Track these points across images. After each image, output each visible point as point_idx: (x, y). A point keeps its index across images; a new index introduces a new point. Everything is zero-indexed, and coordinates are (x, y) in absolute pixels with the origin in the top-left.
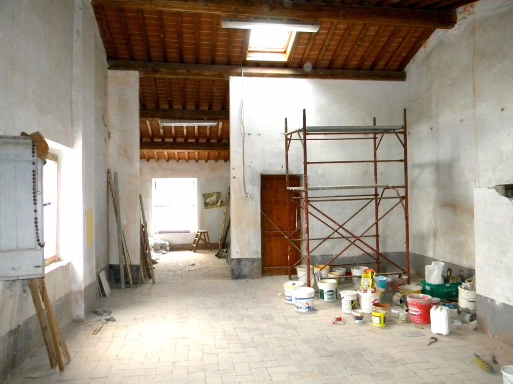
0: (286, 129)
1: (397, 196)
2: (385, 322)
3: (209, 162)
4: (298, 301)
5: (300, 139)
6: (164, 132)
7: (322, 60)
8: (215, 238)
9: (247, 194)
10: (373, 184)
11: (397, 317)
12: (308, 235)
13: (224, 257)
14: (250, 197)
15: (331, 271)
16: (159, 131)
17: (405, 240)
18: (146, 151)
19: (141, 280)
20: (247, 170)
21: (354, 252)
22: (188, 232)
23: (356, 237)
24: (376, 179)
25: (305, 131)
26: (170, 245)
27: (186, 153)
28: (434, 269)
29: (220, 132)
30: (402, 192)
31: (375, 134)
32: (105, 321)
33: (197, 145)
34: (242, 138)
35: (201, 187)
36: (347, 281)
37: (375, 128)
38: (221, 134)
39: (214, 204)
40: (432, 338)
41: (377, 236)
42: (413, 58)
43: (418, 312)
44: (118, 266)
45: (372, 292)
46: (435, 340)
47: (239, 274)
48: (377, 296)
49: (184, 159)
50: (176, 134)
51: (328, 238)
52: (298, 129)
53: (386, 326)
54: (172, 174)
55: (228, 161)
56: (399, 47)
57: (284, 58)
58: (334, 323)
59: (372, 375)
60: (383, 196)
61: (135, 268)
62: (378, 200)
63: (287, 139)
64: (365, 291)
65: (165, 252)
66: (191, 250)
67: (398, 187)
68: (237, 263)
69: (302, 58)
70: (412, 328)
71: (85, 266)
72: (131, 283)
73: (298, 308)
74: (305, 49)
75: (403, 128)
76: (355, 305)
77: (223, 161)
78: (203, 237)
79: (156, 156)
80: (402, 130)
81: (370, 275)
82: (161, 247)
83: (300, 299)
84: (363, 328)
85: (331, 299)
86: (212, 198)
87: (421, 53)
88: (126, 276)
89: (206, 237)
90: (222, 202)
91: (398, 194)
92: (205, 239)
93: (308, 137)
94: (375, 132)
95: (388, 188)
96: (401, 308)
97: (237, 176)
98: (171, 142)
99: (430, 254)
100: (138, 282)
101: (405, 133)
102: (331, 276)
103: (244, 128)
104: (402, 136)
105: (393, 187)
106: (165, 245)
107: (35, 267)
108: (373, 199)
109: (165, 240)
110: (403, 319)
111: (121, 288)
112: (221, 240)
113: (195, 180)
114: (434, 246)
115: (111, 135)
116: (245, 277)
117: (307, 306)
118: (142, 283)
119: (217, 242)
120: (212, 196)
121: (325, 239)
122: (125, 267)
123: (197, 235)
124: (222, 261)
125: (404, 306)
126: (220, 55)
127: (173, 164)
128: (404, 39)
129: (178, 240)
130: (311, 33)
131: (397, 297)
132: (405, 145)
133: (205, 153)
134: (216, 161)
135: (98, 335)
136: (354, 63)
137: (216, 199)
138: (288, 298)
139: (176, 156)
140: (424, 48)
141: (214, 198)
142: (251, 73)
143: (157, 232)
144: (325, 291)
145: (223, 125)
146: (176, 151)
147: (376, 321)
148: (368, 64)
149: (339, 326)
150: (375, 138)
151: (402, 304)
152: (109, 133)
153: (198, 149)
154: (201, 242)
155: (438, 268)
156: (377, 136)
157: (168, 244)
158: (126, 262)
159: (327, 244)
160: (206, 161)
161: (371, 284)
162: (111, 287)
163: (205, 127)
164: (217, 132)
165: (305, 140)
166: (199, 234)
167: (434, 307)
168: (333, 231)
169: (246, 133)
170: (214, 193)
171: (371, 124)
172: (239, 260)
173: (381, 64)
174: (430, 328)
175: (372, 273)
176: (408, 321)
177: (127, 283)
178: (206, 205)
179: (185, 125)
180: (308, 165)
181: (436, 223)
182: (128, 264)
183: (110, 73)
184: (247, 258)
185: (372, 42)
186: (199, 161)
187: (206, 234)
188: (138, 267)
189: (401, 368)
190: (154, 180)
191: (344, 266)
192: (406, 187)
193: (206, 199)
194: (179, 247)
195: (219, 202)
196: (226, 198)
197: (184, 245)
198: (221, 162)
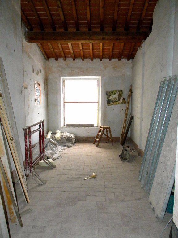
3: (113, 60)
8: (117, 132)
22: (92, 126)
26: (75, 138)
35: (104, 85)
39: (116, 101)
49: (89, 57)
54: (78, 72)
55: (131, 60)
65: (71, 145)
66: (94, 144)
77: (126, 59)
78: (105, 132)
79: (63, 55)
82: (67, 140)
86: (114, 96)
89: (109, 132)
90: (124, 99)
106: (70, 138)
109: (71, 133)
112: (122, 135)
113: (100, 77)
119: (119, 137)
120: (115, 94)
123: (100, 130)
129: (82, 133)
133: (110, 45)
134: (119, 60)
137: (118, 97)
141: (116, 96)
143: (66, 125)
146: (80, 43)
154: (103, 136)
157: (73, 137)
160: (110, 60)
166: (102, 129)
170: (117, 91)
178: (109, 102)
186: (103, 60)
187: (108, 129)
190: (62, 77)
194: (84, 139)
195: (121, 100)
196: (128, 96)
197: (88, 137)
198: (124, 60)
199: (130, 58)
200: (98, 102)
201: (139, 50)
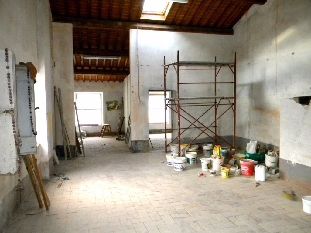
0: (164, 62)
1: (229, 103)
2: (228, 175)
3: (110, 82)
4: (176, 165)
5: (175, 69)
6: (84, 63)
7: (186, 20)
8: (114, 129)
9: (140, 102)
10: (214, 96)
11: (234, 172)
12: (179, 126)
13: (123, 140)
14: (143, 103)
15: (190, 147)
16: (81, 62)
17: (233, 129)
18: (77, 75)
19: (77, 154)
20: (141, 87)
21: (203, 136)
22: (97, 125)
23: (206, 127)
24: (216, 94)
25: (179, 64)
26: (87, 133)
27: (96, 76)
28: (251, 145)
29: (119, 64)
30: (232, 101)
31: (216, 66)
32: (63, 180)
33: (104, 72)
34: (137, 68)
35: (105, 97)
36: (200, 152)
37: (216, 63)
38: (119, 65)
39: (113, 108)
40: (257, 183)
41: (216, 126)
42: (239, 21)
43: (247, 169)
44: (63, 146)
45: (219, 159)
46: (258, 184)
47: (136, 150)
48: (222, 161)
49: (95, 80)
50: (91, 64)
51: (188, 128)
52: (174, 63)
53: (229, 177)
54: (87, 90)
55: (122, 82)
56: (231, 14)
57: (163, 19)
58: (199, 177)
59: (231, 204)
60: (220, 104)
61: (72, 148)
62: (217, 106)
63: (165, 69)
64: (215, 158)
65: (84, 137)
66: (100, 136)
67: (230, 98)
68: (135, 143)
69: (174, 18)
70: (244, 178)
71: (49, 146)
72: (71, 156)
73: (176, 169)
74: (177, 14)
75: (234, 63)
76: (210, 166)
77: (119, 82)
78: (107, 128)
80: (234, 65)
81: (218, 149)
83: (177, 163)
84: (217, 179)
85: (193, 163)
87: (244, 18)
88: (68, 153)
89: (109, 129)
90: (118, 107)
91: (230, 102)
92: (108, 130)
93: (180, 68)
94: (216, 65)
95: (223, 98)
96: (235, 167)
97: (134, 91)
98: (87, 69)
99: (246, 137)
100: (74, 156)
101: (235, 66)
102: (190, 150)
103: (139, 61)
104: (233, 69)
105: (227, 98)
106: (84, 133)
107: (31, 147)
108: (213, 105)
109: (83, 130)
110: (238, 173)
111: (65, 160)
112: (118, 130)
113: (102, 93)
114: (249, 132)
115: (56, 65)
116: (139, 151)
117: (182, 167)
118: (77, 156)
119: (115, 131)
120: (112, 103)
121: (186, 129)
122: (67, 147)
124: (122, 143)
125: (237, 166)
126: (124, 15)
127: (87, 83)
128: (235, 9)
129: (91, 130)
130: (182, 3)
131: (232, 161)
132: (235, 74)
133: (108, 76)
134: (114, 82)
135: (61, 188)
136: (204, 23)
138: (169, 163)
139: (90, 78)
140: (246, 15)
141: (113, 105)
142: (143, 27)
144: (190, 159)
145: (121, 59)
146: (90, 75)
147: (224, 175)
148: (212, 24)
149: (203, 178)
150: (216, 69)
151: (235, 165)
152: (54, 63)
153: (105, 74)
154: (106, 131)
155: (254, 144)
156: (217, 68)
157: (85, 132)
158: (67, 144)
159: (187, 131)
160: (108, 82)
161: (218, 154)
162: (59, 159)
163: (110, 60)
164: (117, 64)
165: (178, 69)
166: (105, 126)
167: (257, 166)
168: (191, 124)
169: (140, 64)
170: (113, 101)
171: (213, 60)
172: (136, 142)
173: (220, 24)
174: (255, 177)
175: (220, 148)
176: (241, 174)
177: (68, 157)
178: (109, 108)
179: (97, 58)
180: (180, 85)
181: (250, 119)
182: (69, 145)
183: (54, 24)
184: (141, 141)
185: (216, 11)
186: (104, 81)
187: (109, 126)
188: (74, 147)
189: (244, 200)
190: (75, 93)
191: (197, 144)
192: (235, 98)
193: (109, 105)
194: (92, 134)
195: (117, 107)
196: (121, 104)
197: (95, 133)
198: (117, 82)
199: (121, 81)
200: (101, 109)
201: (125, 78)
